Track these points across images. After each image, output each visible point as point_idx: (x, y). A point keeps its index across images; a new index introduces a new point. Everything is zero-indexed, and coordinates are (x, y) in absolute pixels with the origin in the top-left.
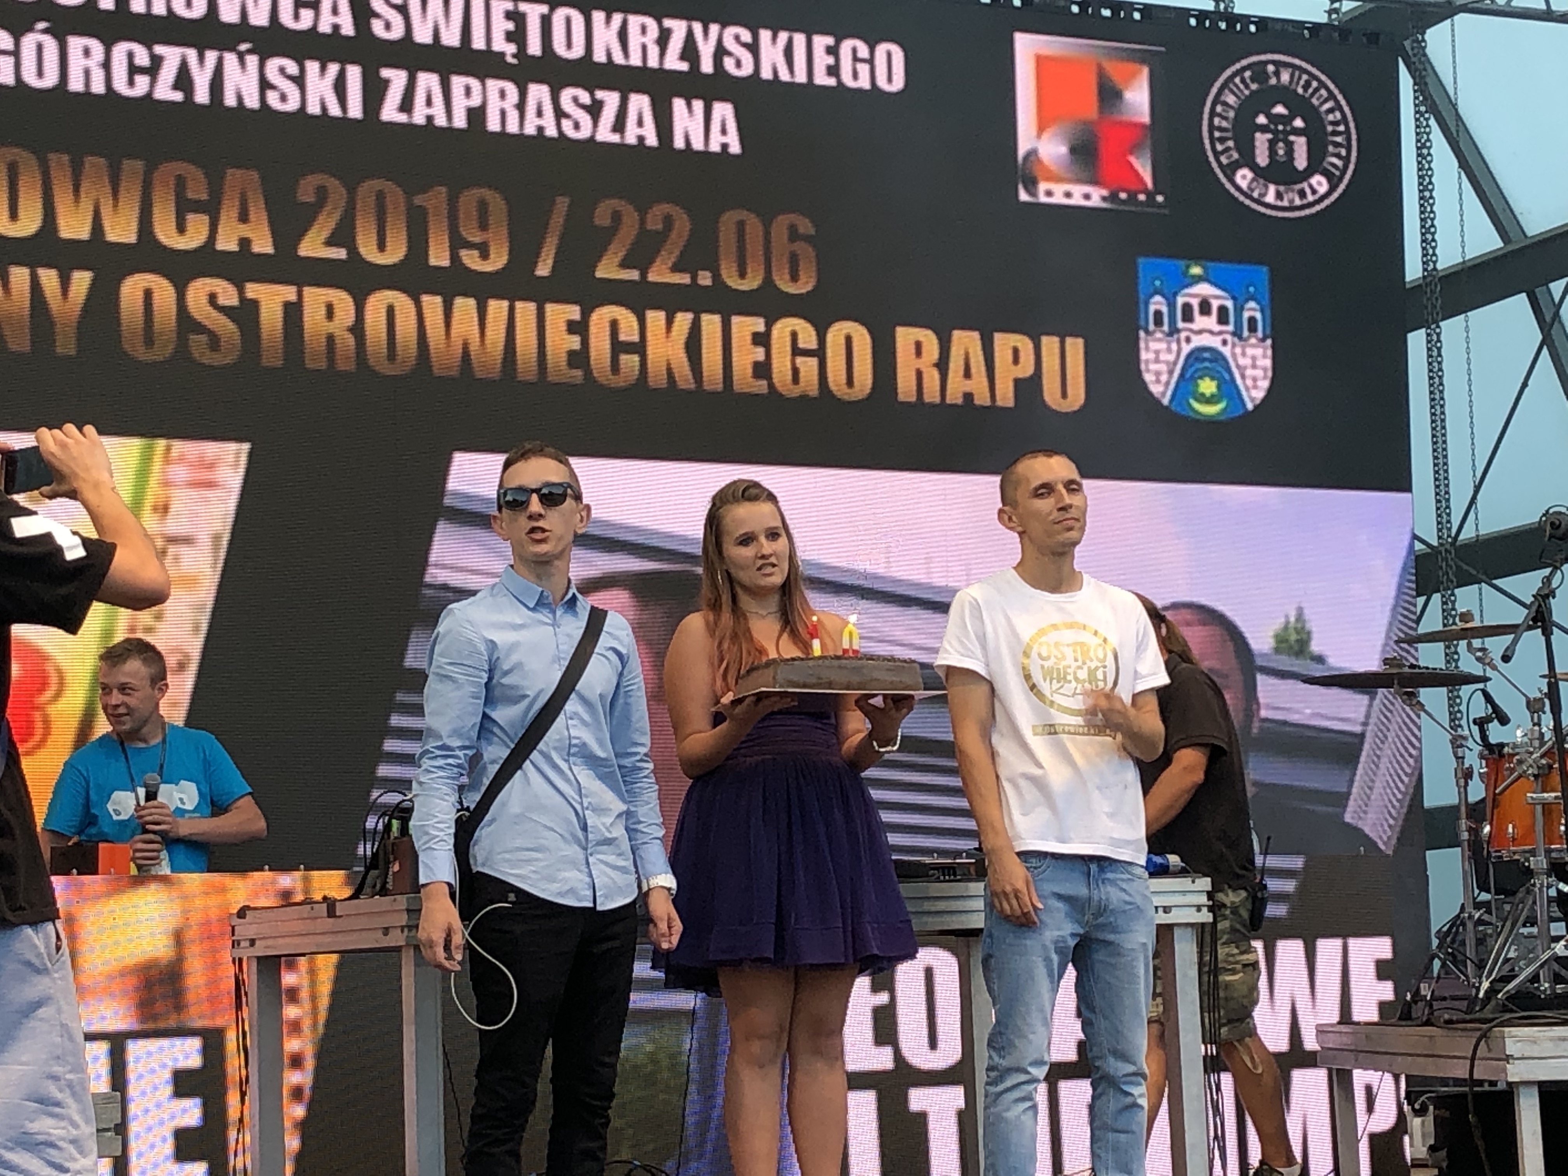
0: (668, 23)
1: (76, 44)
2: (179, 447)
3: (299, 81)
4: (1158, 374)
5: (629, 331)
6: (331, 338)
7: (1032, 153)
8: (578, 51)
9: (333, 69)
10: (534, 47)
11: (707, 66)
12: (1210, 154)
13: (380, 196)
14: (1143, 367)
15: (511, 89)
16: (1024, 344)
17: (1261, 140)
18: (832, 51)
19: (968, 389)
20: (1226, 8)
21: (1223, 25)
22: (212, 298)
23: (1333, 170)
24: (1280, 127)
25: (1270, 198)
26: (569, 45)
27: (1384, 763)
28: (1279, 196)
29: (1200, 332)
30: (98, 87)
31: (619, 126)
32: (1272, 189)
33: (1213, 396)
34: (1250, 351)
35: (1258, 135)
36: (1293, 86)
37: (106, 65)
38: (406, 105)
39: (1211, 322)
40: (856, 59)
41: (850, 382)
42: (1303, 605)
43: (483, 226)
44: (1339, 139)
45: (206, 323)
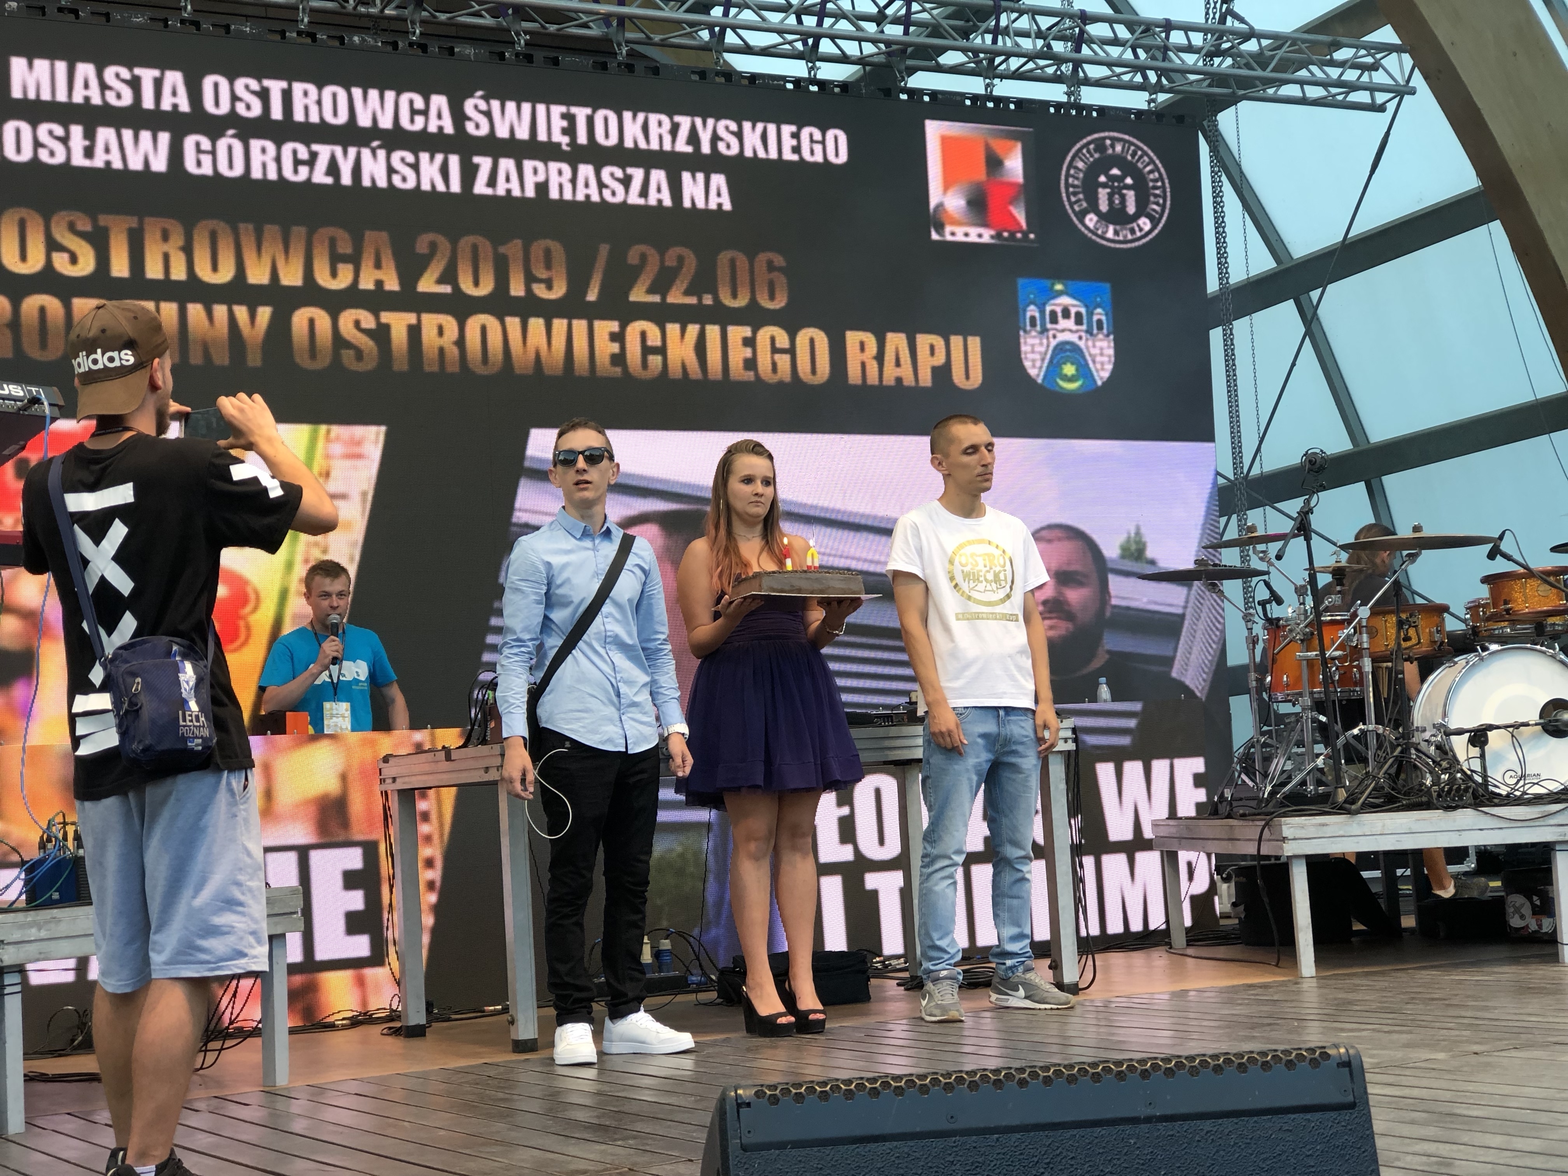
0: (678, 118)
1: (256, 144)
2: (336, 430)
3: (415, 167)
4: (1034, 361)
5: (654, 338)
6: (441, 350)
7: (940, 206)
8: (613, 140)
9: (439, 157)
10: (582, 138)
11: (706, 149)
12: (1066, 203)
13: (475, 249)
14: (1023, 356)
15: (566, 168)
16: (938, 342)
17: (1103, 193)
18: (796, 136)
19: (899, 374)
20: (1075, 100)
21: (1074, 112)
22: (357, 324)
23: (1154, 213)
24: (1116, 184)
25: (1110, 234)
26: (607, 136)
27: (1199, 634)
28: (1116, 233)
29: (1063, 331)
30: (272, 175)
31: (644, 193)
32: (1111, 228)
33: (1073, 376)
34: (1098, 344)
35: (1100, 190)
36: (1124, 154)
37: (278, 159)
38: (492, 182)
39: (1070, 323)
40: (812, 141)
41: (814, 371)
42: (1141, 523)
43: (548, 266)
44: (1157, 192)
45: (353, 341)
